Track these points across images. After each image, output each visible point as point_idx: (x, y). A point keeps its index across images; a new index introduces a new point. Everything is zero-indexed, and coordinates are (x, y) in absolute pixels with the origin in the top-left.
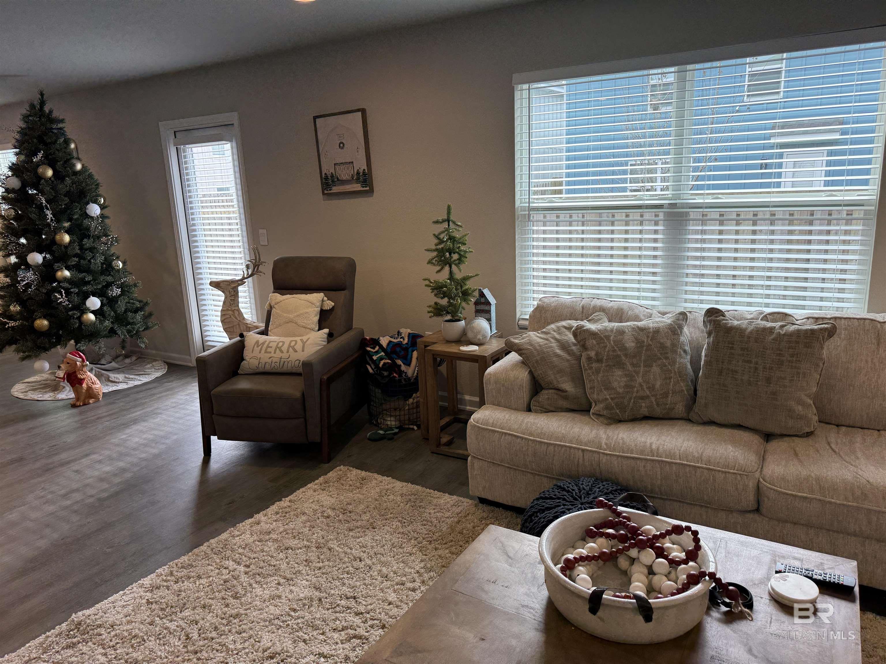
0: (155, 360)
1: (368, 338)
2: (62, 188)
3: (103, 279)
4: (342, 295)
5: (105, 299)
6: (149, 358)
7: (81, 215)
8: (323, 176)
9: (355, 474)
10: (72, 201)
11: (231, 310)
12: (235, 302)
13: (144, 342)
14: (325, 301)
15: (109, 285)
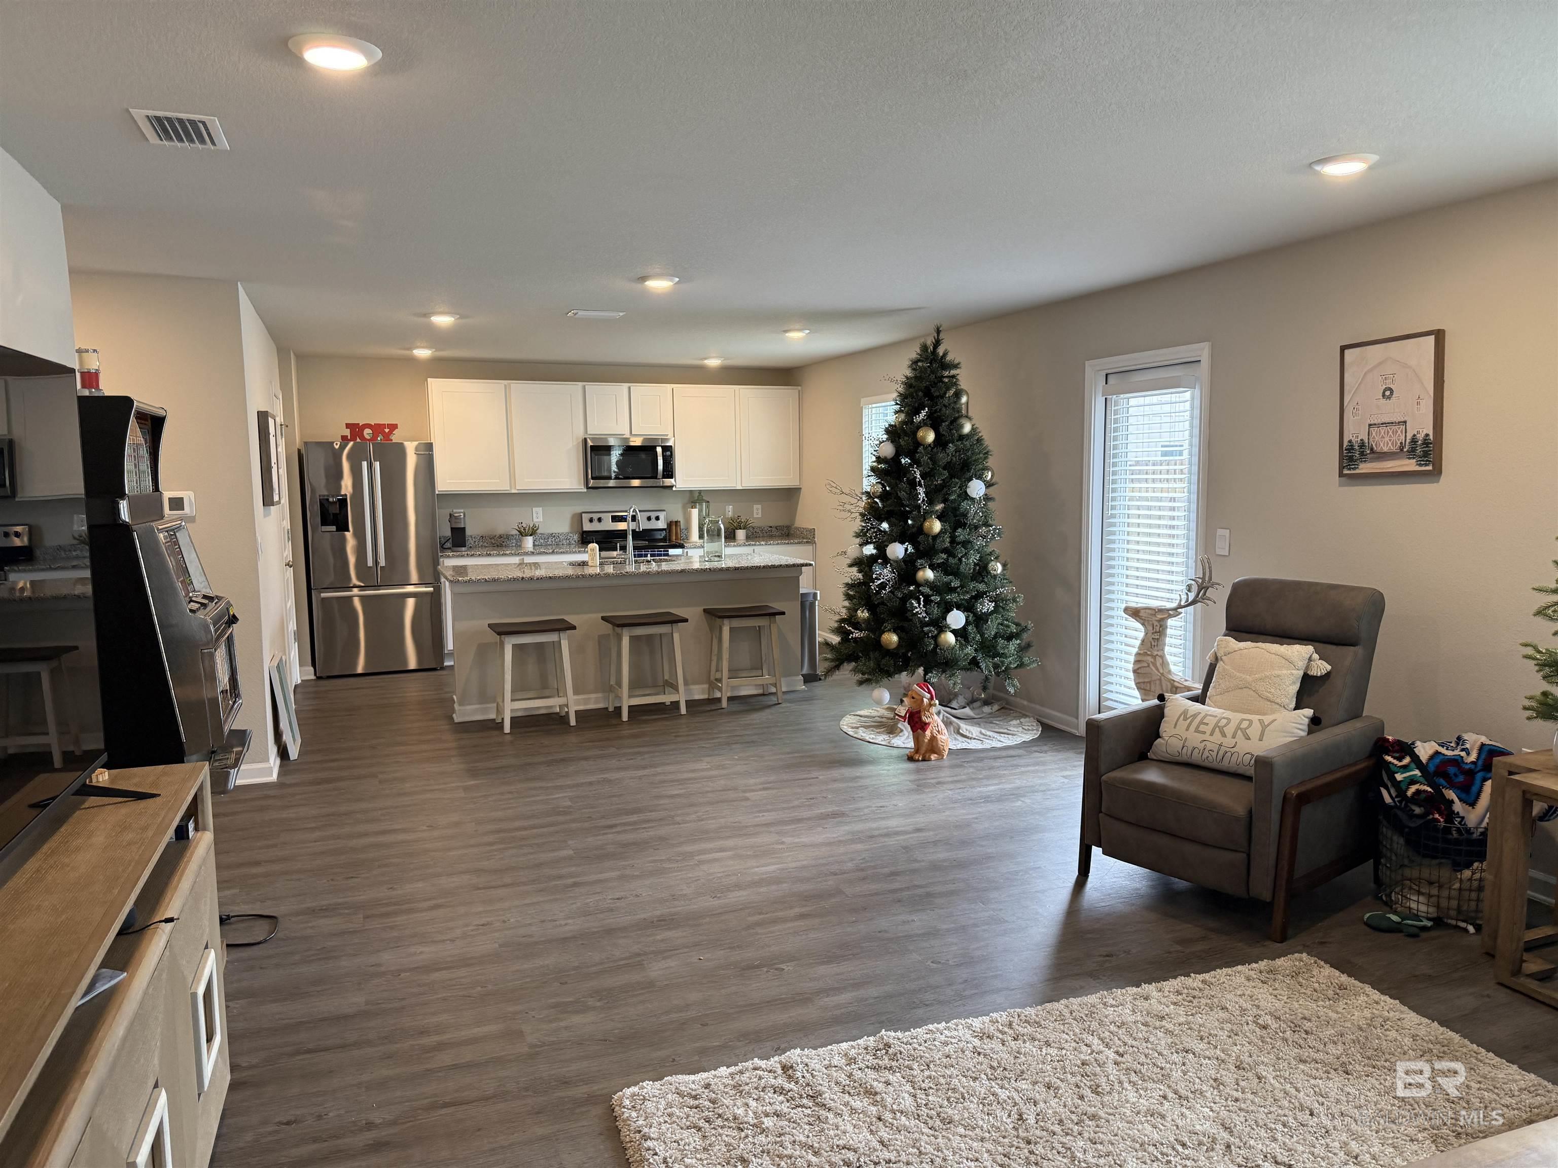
0: (1025, 716)
1: (1390, 738)
2: (943, 458)
3: (974, 587)
4: (1349, 654)
5: (971, 615)
6: (1017, 712)
7: (959, 496)
8: (1346, 444)
9: (1326, 974)
10: (952, 476)
11: (1152, 655)
12: (1160, 643)
13: (1014, 686)
14: (1314, 661)
15: (980, 595)
